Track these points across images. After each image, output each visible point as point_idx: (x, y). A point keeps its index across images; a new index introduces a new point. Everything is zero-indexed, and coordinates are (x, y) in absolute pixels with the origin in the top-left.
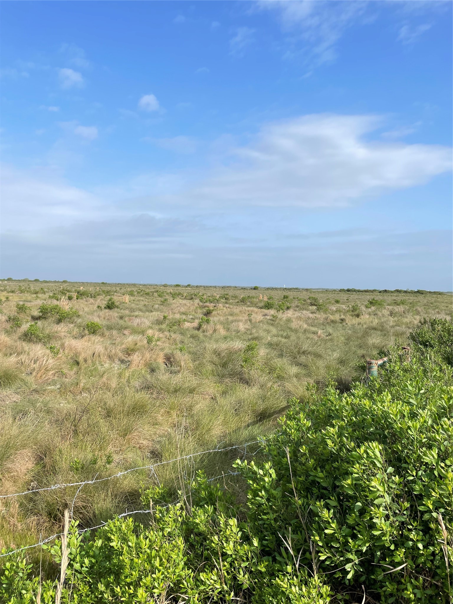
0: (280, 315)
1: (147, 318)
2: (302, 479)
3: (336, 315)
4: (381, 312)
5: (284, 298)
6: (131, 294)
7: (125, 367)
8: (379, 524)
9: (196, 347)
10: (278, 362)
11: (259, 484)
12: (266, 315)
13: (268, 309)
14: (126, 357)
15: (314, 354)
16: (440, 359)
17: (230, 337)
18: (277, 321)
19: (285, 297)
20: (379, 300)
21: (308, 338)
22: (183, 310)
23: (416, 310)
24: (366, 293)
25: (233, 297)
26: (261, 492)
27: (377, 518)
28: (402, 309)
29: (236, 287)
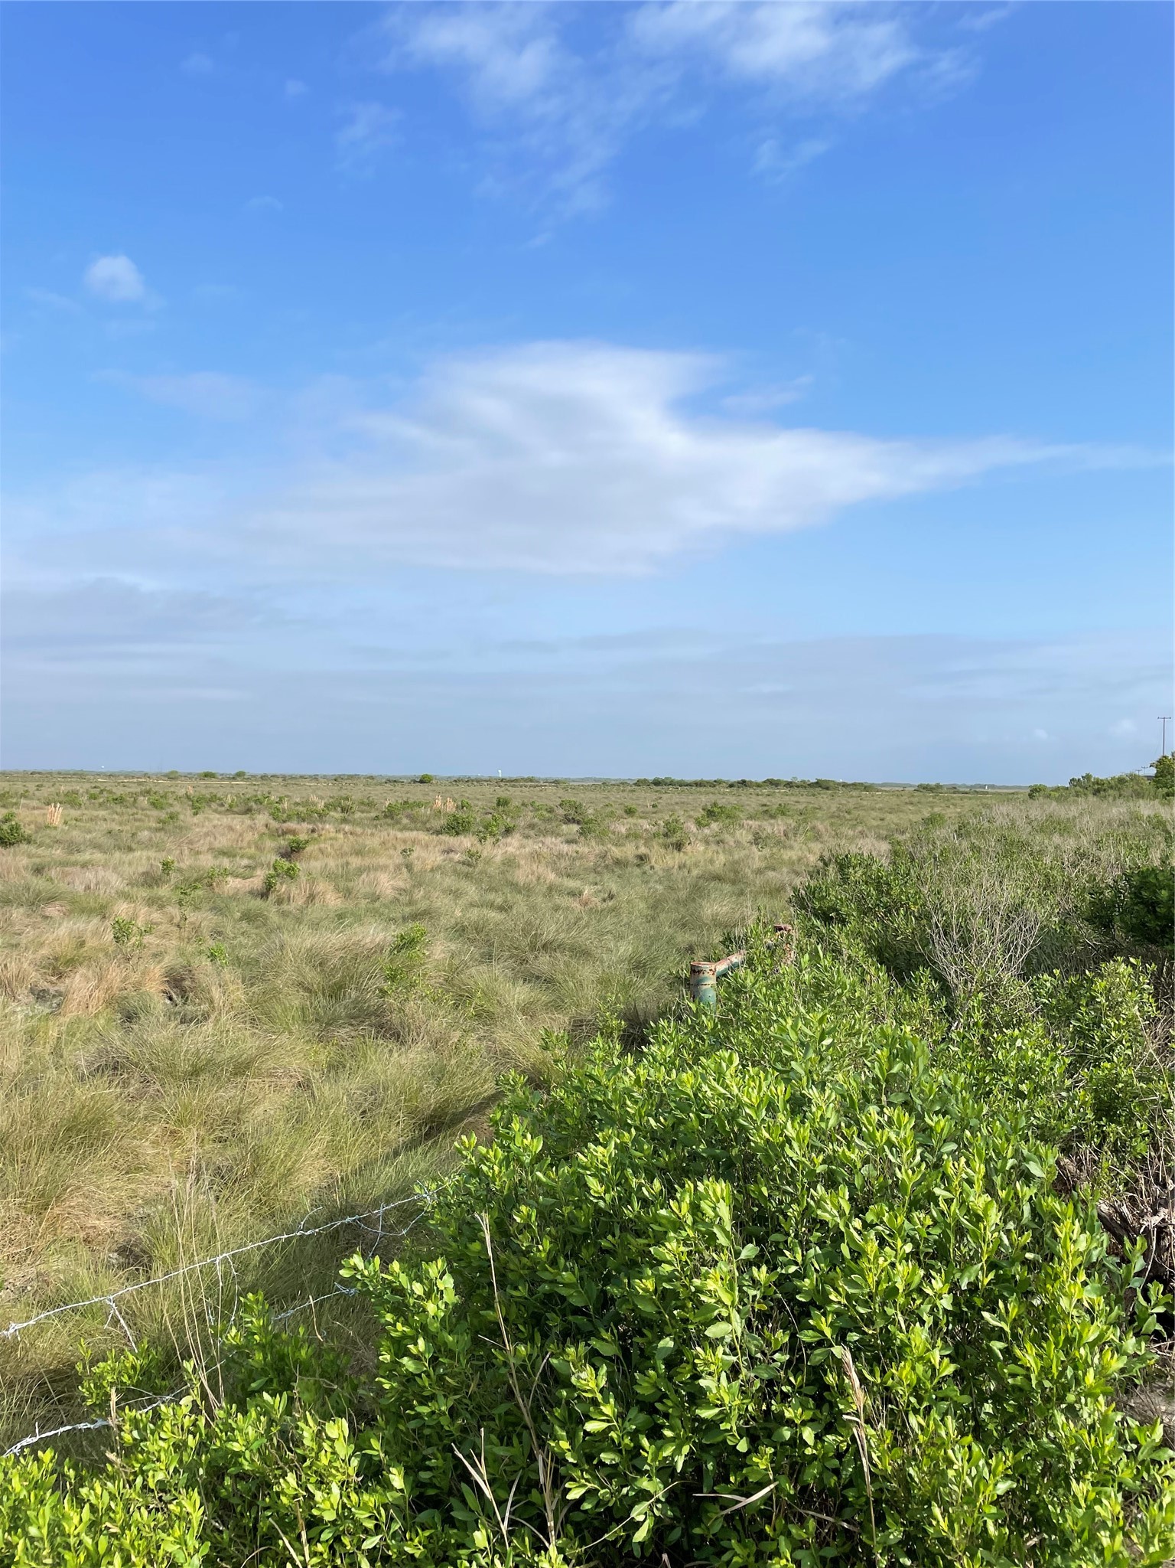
0: (487, 849)
1: (115, 869)
2: (522, 1291)
3: (628, 845)
4: (733, 835)
5: (498, 805)
6: (70, 800)
7: (49, 1011)
8: (714, 1391)
9: (256, 946)
10: (480, 976)
11: (410, 1320)
12: (449, 851)
13: (457, 834)
14: (52, 983)
15: (571, 950)
16: (861, 953)
17: (352, 914)
18: (480, 867)
19: (502, 803)
20: (729, 807)
21: (557, 908)
22: (222, 842)
23: (813, 828)
24: (698, 789)
25: (362, 803)
26: (416, 1344)
27: (710, 1374)
28: (782, 828)
29: (372, 778)
